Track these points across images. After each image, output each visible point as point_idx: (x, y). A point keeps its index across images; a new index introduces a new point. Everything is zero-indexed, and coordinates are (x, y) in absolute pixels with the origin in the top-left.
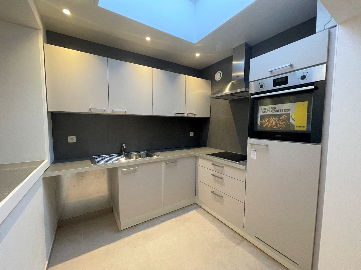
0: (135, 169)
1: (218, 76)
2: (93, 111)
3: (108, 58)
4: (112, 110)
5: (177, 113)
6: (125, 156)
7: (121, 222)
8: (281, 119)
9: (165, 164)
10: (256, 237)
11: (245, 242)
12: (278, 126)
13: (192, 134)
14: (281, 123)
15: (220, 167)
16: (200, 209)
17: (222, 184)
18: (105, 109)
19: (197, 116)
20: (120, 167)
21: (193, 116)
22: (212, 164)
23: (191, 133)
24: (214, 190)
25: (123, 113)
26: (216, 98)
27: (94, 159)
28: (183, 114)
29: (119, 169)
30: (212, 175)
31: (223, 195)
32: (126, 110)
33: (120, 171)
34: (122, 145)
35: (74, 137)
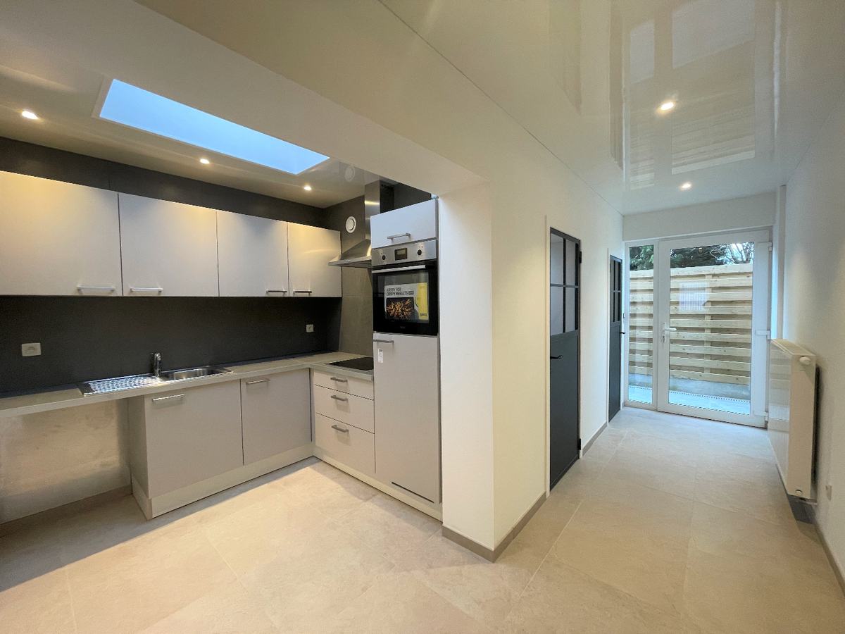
0: (182, 398)
1: (351, 225)
2: (85, 293)
3: (120, 193)
4: (129, 290)
5: (269, 291)
6: (160, 377)
7: (151, 500)
8: (407, 305)
9: (244, 386)
10: (393, 483)
11: (380, 496)
12: (403, 314)
13: (310, 328)
14: (407, 310)
15: (342, 381)
16: (321, 464)
17: (346, 409)
18: (113, 287)
19: (314, 295)
20: (149, 395)
21: (306, 295)
22: (331, 379)
23: (308, 326)
24: (336, 423)
25: (156, 295)
26: (347, 265)
27: (88, 386)
28: (284, 292)
29: (145, 399)
30: (332, 397)
31: (348, 427)
32: (161, 289)
33: (147, 404)
34: (154, 355)
35: (38, 346)
